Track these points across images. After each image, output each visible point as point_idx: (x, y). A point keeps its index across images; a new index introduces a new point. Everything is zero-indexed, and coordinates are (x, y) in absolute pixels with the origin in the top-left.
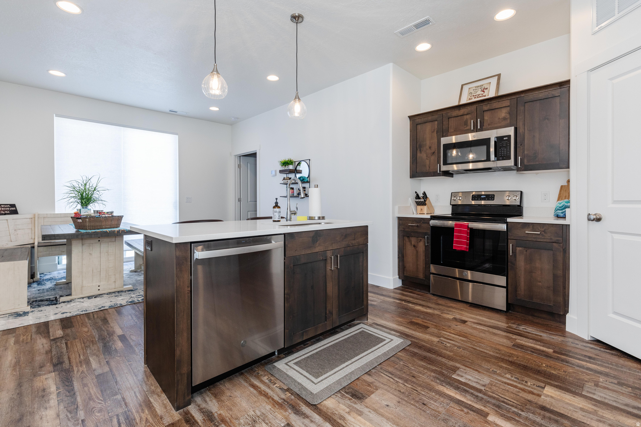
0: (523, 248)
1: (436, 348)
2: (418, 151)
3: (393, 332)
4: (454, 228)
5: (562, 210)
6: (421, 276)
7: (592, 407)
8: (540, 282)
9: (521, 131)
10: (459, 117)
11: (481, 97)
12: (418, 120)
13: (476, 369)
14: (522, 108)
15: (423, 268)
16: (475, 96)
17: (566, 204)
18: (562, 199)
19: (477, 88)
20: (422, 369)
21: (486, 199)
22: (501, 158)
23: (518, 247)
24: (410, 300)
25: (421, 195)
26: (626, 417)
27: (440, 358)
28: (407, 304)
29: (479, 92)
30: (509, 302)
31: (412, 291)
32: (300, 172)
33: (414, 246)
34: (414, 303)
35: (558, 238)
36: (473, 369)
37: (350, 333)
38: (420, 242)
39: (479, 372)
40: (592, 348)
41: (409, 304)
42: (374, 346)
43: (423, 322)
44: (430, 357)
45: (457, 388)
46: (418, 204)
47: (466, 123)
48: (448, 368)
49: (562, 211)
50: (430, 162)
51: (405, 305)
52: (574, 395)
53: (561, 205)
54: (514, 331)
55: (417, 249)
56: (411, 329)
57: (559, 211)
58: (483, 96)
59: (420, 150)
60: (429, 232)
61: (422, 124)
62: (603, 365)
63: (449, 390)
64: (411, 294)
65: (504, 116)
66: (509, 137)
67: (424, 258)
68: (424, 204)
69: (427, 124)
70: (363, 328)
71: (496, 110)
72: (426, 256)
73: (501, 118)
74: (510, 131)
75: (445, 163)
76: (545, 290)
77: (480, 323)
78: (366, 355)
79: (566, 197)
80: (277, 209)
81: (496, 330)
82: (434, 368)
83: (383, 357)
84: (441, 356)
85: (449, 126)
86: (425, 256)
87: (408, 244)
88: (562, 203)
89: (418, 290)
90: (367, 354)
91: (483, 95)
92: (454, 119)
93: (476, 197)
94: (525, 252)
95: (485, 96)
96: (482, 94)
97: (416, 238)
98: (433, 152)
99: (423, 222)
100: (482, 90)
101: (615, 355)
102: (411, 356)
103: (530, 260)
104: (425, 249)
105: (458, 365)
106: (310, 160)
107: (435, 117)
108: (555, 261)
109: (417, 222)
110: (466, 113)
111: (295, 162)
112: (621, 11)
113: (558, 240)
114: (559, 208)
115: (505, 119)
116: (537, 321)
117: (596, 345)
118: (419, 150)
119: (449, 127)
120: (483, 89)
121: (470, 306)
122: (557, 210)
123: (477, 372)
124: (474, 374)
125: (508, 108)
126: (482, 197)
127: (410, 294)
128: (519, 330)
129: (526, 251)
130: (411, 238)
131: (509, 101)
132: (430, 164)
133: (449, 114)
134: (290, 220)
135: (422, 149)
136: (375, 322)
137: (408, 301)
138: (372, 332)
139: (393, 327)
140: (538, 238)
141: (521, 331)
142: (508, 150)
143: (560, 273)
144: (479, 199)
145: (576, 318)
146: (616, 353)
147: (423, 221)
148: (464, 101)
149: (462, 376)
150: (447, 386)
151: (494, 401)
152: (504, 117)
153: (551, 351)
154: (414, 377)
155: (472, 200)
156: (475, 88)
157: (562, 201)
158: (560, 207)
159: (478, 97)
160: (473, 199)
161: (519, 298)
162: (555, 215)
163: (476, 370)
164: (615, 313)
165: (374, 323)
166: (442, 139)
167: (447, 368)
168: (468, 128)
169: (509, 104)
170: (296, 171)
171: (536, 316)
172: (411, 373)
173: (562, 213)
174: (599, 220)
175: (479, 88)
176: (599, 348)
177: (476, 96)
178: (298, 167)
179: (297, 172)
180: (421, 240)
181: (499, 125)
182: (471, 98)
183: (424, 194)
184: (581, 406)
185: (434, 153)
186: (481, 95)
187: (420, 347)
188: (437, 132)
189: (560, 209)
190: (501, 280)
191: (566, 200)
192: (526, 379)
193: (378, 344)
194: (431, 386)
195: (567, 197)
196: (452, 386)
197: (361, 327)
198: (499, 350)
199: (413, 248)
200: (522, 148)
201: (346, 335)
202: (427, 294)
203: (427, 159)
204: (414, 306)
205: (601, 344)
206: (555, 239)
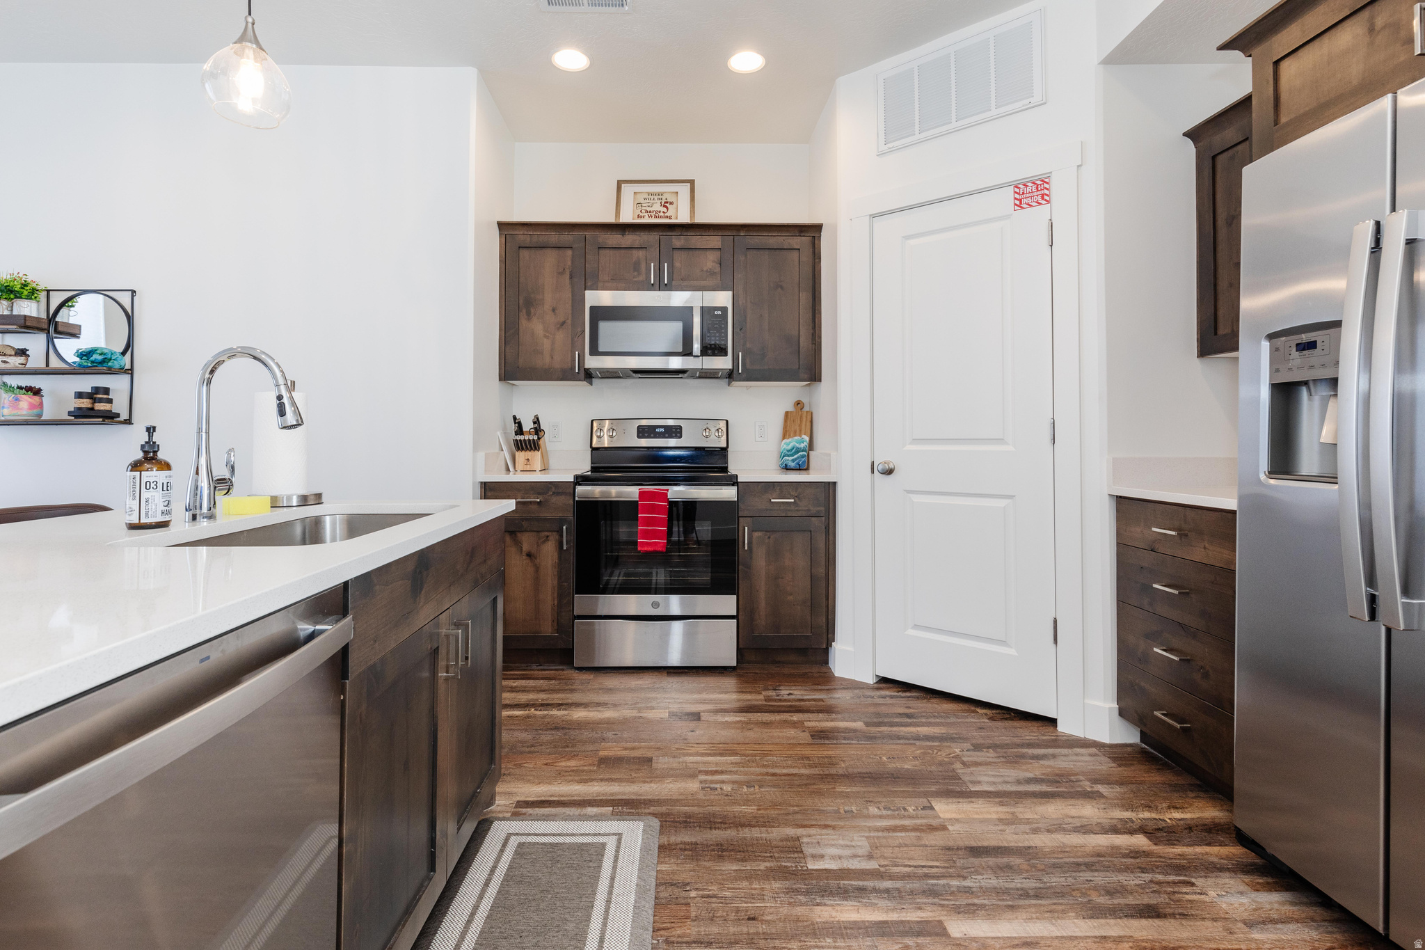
0: (764, 532)
1: (714, 808)
2: (521, 314)
3: (589, 809)
4: (637, 501)
5: (792, 455)
6: (547, 629)
7: (1004, 810)
8: (791, 594)
9: (740, 303)
10: (623, 251)
11: (661, 217)
12: (522, 237)
13: (822, 823)
14: (742, 258)
15: (552, 608)
16: (650, 212)
17: (797, 445)
18: (790, 437)
19: (652, 197)
20: (745, 884)
21: (667, 435)
22: (710, 351)
23: (756, 531)
24: (543, 700)
25: (528, 425)
26: (1041, 804)
27: (746, 833)
28: (546, 712)
29: (657, 207)
30: (741, 646)
31: (523, 675)
32: (72, 332)
33: (529, 555)
34: (561, 704)
35: (819, 508)
36: (821, 827)
37: (493, 871)
38: (544, 542)
39: (834, 828)
40: (891, 697)
41: (551, 713)
42: (596, 878)
43: (626, 749)
44: (727, 840)
45: (845, 894)
46: (520, 446)
47: (636, 267)
48: (784, 849)
49: (793, 458)
50: (553, 343)
51: (544, 717)
52: (970, 799)
53: (789, 447)
54: (783, 706)
55: (538, 561)
56: (619, 780)
57: (787, 458)
58: (667, 217)
59: (528, 314)
60: (570, 515)
61: (533, 250)
62: (930, 723)
63: (838, 908)
64: (531, 683)
65: (711, 267)
66: (724, 310)
67: (556, 582)
68: (533, 446)
69: (548, 251)
70: (514, 834)
71: (697, 252)
72: (561, 576)
73: (705, 269)
74: (723, 299)
75: (595, 351)
76: (799, 607)
77: (722, 709)
78: (605, 924)
79: (795, 432)
80: (153, 475)
81: (759, 714)
82: (762, 867)
83: (643, 903)
84: (743, 825)
85: (600, 265)
86: (560, 578)
87: (512, 551)
88: (790, 443)
89: (534, 666)
90: (606, 919)
91: (666, 214)
92: (612, 252)
93: (644, 432)
94: (767, 541)
95: (670, 218)
96: (664, 212)
97: (534, 534)
98: (562, 320)
99: (554, 493)
100: (663, 204)
101: (918, 698)
102: (692, 858)
103: (775, 554)
104: (560, 558)
105: (791, 831)
106: (133, 292)
107: (567, 238)
108: (812, 551)
109: (540, 494)
110: (637, 244)
111: (48, 291)
112: (924, 131)
113: (818, 512)
114: (787, 453)
115: (712, 273)
116: (786, 671)
117: (888, 688)
118: (524, 311)
119: (600, 268)
120: (665, 202)
121: (669, 674)
122: (784, 457)
123: (830, 831)
124: (832, 837)
125: (718, 253)
126: (658, 430)
127: (528, 682)
128: (780, 700)
129: (769, 538)
130: (519, 534)
131: (718, 238)
132: (552, 350)
133: (600, 240)
134: (211, 517)
135: (532, 310)
136: (522, 799)
137: (542, 705)
138: (550, 835)
139: (579, 795)
140: (789, 510)
141: (785, 700)
142: (723, 337)
143: (821, 570)
144: (652, 435)
145: (850, 649)
146: (919, 694)
147: (553, 490)
148: (627, 217)
149: (822, 857)
150: (826, 900)
151: (916, 885)
152: (710, 269)
153: (859, 725)
154: (754, 919)
155: (638, 437)
156: (647, 196)
157: (790, 440)
158: (788, 451)
159: (655, 217)
160: (641, 435)
161: (756, 634)
162: (782, 464)
163: (826, 826)
164: (916, 627)
165: (520, 804)
166: (588, 293)
167: (782, 852)
168: (642, 278)
169: (718, 245)
170: (52, 327)
171: (779, 662)
172: (738, 911)
173: (793, 461)
174: (889, 472)
175: (656, 198)
176: (896, 694)
177: (652, 214)
178: (64, 311)
179: (56, 331)
180: (548, 537)
181: (703, 283)
182: (642, 215)
183: (537, 421)
184: (994, 816)
185: (564, 323)
186: (662, 214)
187: (686, 822)
188: (571, 275)
189: (789, 453)
190: (727, 604)
191: (796, 438)
192: (899, 802)
193: (600, 867)
194: (805, 924)
195: (797, 433)
196: (831, 894)
197: (503, 836)
198: (808, 758)
199: (526, 560)
200: (742, 335)
201: (487, 884)
202: (563, 670)
203: (546, 337)
204: (565, 712)
205: (891, 685)
206: (814, 510)
